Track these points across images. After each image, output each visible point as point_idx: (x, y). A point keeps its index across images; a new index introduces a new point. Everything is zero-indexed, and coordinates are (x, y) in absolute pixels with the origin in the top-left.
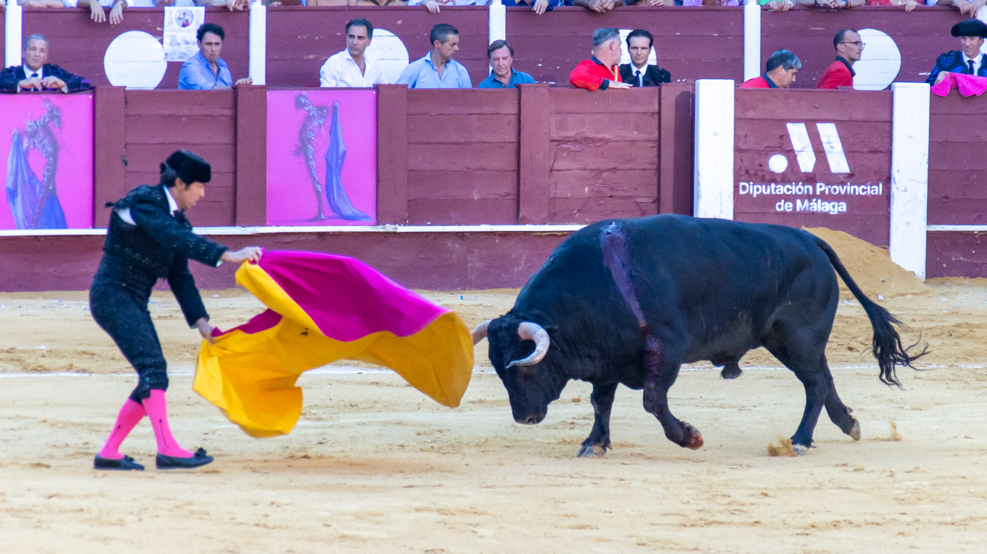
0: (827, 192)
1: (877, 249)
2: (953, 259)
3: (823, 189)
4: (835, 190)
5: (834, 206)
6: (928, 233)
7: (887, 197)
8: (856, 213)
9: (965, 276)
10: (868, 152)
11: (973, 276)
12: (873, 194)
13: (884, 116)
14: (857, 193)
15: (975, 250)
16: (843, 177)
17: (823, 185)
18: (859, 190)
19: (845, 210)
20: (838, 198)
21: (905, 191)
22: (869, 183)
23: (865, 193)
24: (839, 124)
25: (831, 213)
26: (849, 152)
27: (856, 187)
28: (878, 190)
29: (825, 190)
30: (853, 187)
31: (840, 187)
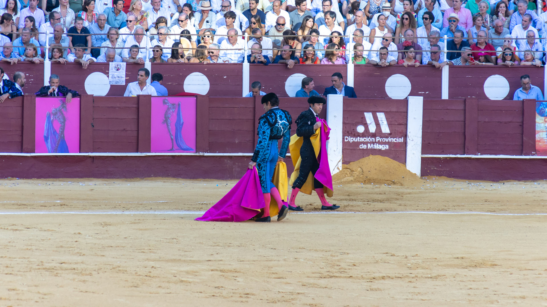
0: (381, 141)
1: (401, 164)
2: (432, 169)
3: (379, 140)
4: (384, 140)
5: (383, 147)
6: (422, 158)
7: (405, 143)
8: (392, 149)
9: (437, 176)
10: (398, 125)
11: (440, 175)
12: (399, 142)
13: (405, 110)
14: (393, 141)
15: (441, 165)
16: (388, 135)
17: (379, 138)
18: (394, 140)
19: (388, 148)
20: (385, 143)
21: (413, 140)
22: (398, 137)
23: (396, 141)
24: (386, 113)
25: (382, 149)
26: (390, 125)
27: (392, 139)
28: (401, 140)
29: (380, 140)
30: (391, 139)
31: (386, 139)
